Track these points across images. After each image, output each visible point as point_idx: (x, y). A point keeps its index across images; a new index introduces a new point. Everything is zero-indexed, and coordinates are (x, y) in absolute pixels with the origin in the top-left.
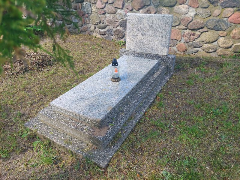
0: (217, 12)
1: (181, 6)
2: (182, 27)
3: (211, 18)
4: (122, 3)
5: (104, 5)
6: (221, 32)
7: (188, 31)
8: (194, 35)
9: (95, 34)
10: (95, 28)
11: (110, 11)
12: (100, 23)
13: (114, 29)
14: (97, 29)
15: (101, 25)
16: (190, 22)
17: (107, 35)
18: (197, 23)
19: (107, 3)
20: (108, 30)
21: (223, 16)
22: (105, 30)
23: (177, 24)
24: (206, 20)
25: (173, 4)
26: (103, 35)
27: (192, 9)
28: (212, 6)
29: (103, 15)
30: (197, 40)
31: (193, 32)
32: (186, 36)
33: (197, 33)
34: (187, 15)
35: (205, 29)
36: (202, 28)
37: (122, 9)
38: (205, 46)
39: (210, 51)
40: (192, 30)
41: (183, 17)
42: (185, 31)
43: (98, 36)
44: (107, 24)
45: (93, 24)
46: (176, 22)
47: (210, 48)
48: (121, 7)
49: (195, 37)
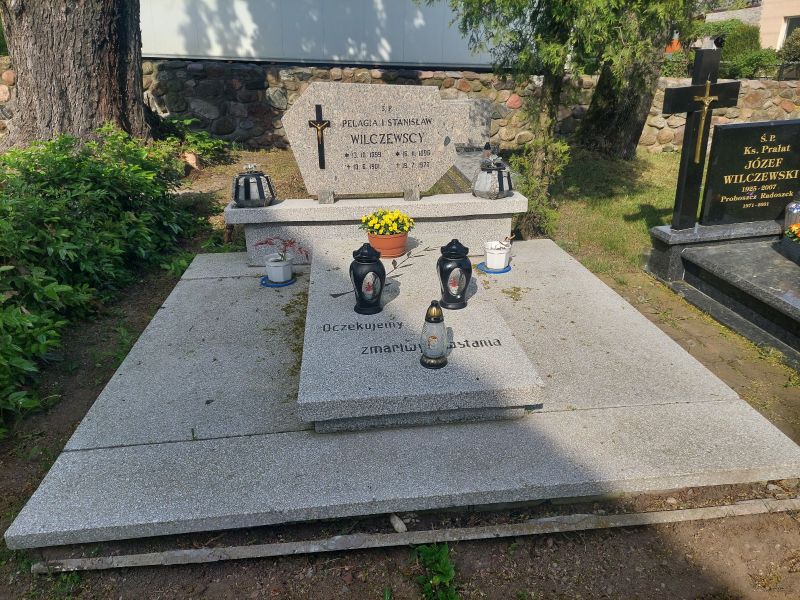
0: (492, 95)
6: (501, 120)
21: (500, 100)
28: (485, 89)
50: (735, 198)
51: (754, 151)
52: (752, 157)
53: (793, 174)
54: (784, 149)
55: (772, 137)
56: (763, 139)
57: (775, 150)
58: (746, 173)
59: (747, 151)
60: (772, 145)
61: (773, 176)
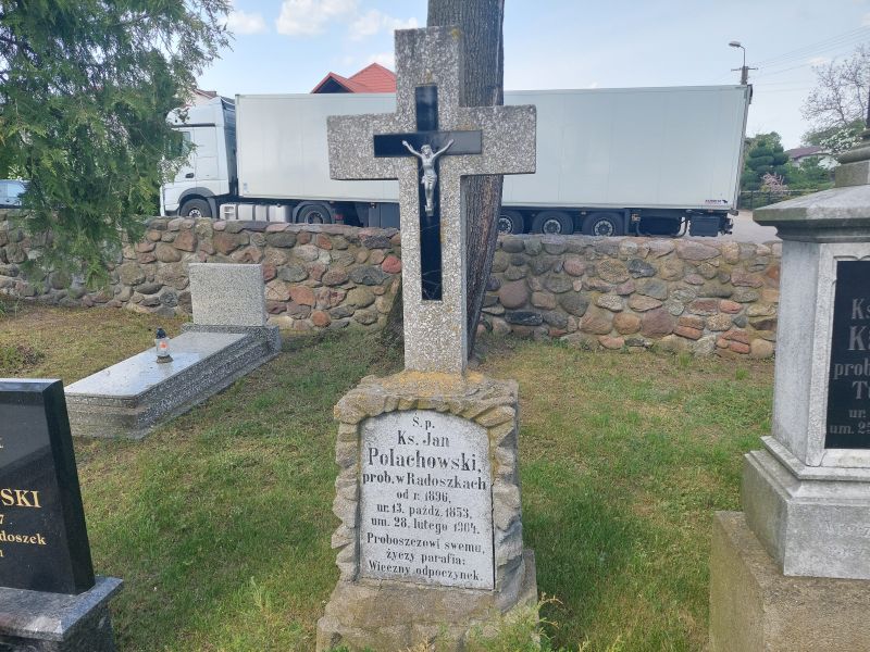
0: (362, 255)
1: (304, 247)
2: (313, 282)
3: (355, 266)
4: (191, 240)
5: (152, 246)
6: (376, 287)
7: (323, 289)
8: (335, 295)
9: (131, 306)
10: (132, 292)
11: (165, 256)
12: (144, 281)
13: (179, 293)
14: (136, 294)
15: (147, 284)
16: (324, 273)
17: (162, 306)
18: (336, 275)
19: (160, 240)
20: (165, 296)
21: (372, 261)
22: (158, 295)
23: (304, 277)
24: (349, 269)
25: (289, 243)
26: (153, 306)
27: (322, 252)
28: (353, 246)
29: (150, 265)
30: (344, 305)
31: (333, 290)
32: (322, 298)
33: (341, 291)
34: (318, 261)
35: (351, 285)
36: (345, 283)
37: (193, 252)
38: (359, 313)
39: (368, 321)
40: (331, 286)
41: (311, 264)
42: (321, 288)
43: (140, 309)
44: (161, 282)
45: (126, 284)
46: (300, 274)
47: (366, 316)
48: (190, 248)
49: (339, 298)
53: (30, 498)
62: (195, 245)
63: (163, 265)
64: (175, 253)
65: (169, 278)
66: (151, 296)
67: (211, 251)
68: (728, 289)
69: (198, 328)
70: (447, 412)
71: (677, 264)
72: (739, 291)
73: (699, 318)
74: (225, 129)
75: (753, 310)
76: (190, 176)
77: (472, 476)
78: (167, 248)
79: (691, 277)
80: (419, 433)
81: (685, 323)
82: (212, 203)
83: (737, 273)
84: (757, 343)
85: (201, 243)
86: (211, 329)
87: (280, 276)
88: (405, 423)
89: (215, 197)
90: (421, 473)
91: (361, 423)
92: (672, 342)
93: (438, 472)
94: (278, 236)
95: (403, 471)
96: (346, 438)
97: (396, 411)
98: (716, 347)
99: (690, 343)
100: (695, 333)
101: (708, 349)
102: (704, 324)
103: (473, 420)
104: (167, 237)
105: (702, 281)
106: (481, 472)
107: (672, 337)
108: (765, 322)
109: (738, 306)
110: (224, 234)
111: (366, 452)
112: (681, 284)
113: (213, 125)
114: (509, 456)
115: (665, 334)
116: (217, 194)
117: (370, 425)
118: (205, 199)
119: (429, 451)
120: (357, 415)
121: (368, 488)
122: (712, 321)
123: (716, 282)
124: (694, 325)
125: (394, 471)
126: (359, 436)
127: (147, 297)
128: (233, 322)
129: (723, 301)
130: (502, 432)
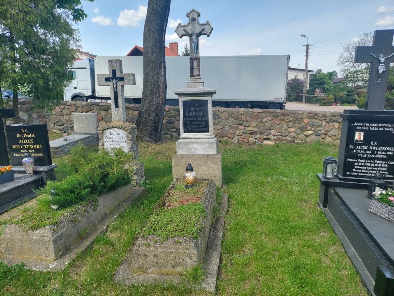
3: (128, 116)
4: (75, 108)
5: (61, 110)
9: (54, 130)
10: (54, 126)
11: (66, 114)
12: (58, 122)
13: (70, 126)
14: (56, 126)
15: (60, 123)
17: (64, 130)
19: (64, 108)
20: (66, 127)
21: (134, 115)
22: (63, 127)
25: (107, 109)
26: (61, 130)
28: (128, 110)
29: (61, 117)
37: (75, 112)
43: (57, 132)
44: (64, 122)
45: (52, 123)
46: (110, 119)
48: (74, 111)
50: (19, 155)
51: (20, 136)
52: (21, 138)
53: (40, 146)
54: (32, 136)
55: (26, 130)
56: (23, 131)
57: (29, 136)
58: (21, 144)
59: (18, 136)
60: (27, 134)
61: (32, 146)
62: (76, 110)
63: (65, 116)
64: (69, 112)
65: (67, 121)
66: (61, 127)
67: (81, 111)
68: (241, 122)
69: (76, 133)
70: (119, 128)
71: (226, 115)
72: (244, 123)
73: (233, 132)
74: (90, 69)
75: (248, 129)
76: (76, 88)
77: (124, 140)
78: (66, 111)
79: (231, 119)
80: (114, 132)
81: (229, 133)
82: (85, 98)
83: (243, 118)
84: (250, 139)
85: (78, 109)
86: (80, 134)
87: (104, 120)
88: (112, 130)
89: (86, 97)
90: (115, 140)
91: (103, 131)
92: (226, 139)
93: (118, 140)
94: (103, 107)
95: (111, 140)
96: (101, 134)
97: (110, 128)
98: (239, 140)
99: (232, 140)
100: (232, 136)
101: (236, 142)
102: (235, 134)
103: (123, 129)
104: (66, 107)
105: (233, 120)
106: (125, 139)
107: (226, 138)
108: (252, 132)
109: (244, 128)
110: (85, 106)
111: (104, 137)
112: (228, 121)
113: (85, 68)
114: (130, 136)
115: (224, 137)
116: (86, 95)
117: (105, 131)
118: (82, 97)
119: (116, 136)
120: (102, 129)
121: (105, 143)
122: (237, 132)
123: (238, 120)
124: (232, 133)
125: (110, 140)
126: (103, 133)
127: (59, 127)
128: (87, 132)
129: (240, 126)
130: (128, 131)
